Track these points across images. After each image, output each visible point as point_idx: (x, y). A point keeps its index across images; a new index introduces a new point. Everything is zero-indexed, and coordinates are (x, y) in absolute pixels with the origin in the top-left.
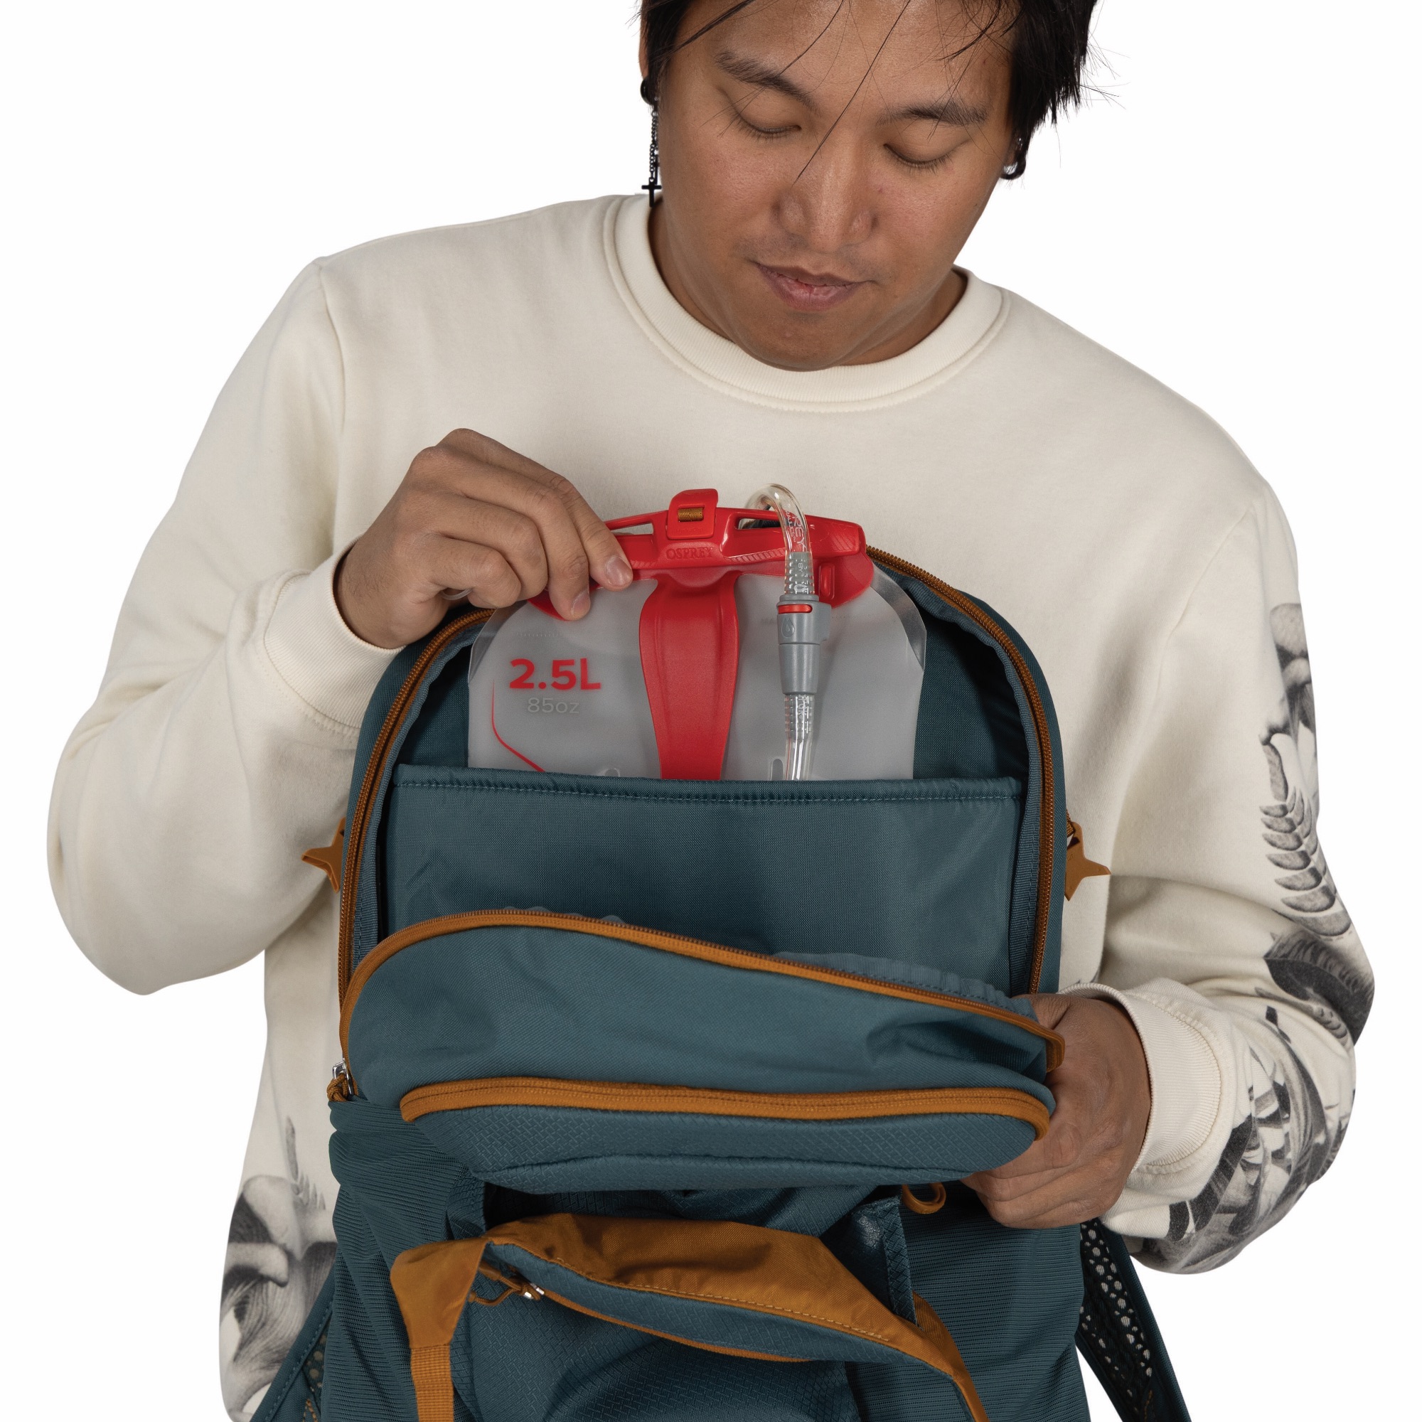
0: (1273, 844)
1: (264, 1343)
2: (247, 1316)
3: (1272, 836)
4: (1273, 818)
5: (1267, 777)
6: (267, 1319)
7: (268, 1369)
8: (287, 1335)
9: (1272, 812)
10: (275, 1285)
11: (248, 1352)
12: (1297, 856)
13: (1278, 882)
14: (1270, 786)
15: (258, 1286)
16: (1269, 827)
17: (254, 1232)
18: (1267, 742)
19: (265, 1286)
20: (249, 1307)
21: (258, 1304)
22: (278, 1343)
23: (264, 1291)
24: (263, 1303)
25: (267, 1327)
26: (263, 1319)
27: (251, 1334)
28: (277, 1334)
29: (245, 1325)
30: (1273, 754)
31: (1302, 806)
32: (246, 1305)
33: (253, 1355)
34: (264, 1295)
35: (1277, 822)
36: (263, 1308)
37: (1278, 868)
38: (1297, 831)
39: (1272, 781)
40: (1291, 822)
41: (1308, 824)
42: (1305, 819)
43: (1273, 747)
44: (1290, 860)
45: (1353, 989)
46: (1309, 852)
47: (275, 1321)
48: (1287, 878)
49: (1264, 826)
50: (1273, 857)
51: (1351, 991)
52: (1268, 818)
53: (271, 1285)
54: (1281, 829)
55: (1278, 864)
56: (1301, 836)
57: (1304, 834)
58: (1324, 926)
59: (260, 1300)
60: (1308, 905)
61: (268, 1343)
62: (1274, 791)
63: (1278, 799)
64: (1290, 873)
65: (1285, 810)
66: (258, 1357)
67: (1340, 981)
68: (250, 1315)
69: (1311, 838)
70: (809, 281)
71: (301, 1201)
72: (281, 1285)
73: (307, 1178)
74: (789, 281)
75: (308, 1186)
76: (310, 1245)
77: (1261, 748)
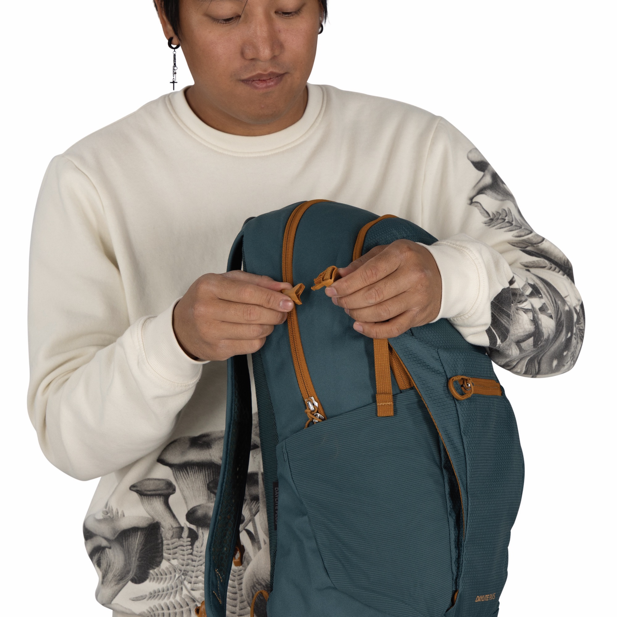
1: (112, 573)
2: (102, 565)
4: (489, 223)
6: (110, 563)
7: (119, 584)
8: (120, 568)
11: (107, 579)
12: (506, 224)
15: (103, 552)
18: (471, 203)
19: (105, 551)
20: (102, 561)
21: (105, 559)
22: (118, 572)
23: (106, 553)
24: (107, 557)
25: (111, 567)
26: (108, 564)
27: (106, 571)
28: (116, 568)
29: (102, 568)
30: (476, 204)
32: (100, 561)
33: (110, 580)
34: (106, 554)
36: (107, 560)
41: (504, 214)
43: (475, 202)
44: (504, 225)
47: (113, 563)
52: (487, 224)
53: (107, 549)
57: (504, 217)
58: (534, 240)
59: (105, 557)
61: (114, 573)
63: (486, 219)
64: (508, 228)
66: (112, 580)
68: (103, 564)
69: (508, 217)
70: (264, 78)
71: (109, 517)
72: (110, 548)
73: (112, 507)
74: (257, 82)
75: (112, 510)
76: (119, 532)
77: (468, 205)
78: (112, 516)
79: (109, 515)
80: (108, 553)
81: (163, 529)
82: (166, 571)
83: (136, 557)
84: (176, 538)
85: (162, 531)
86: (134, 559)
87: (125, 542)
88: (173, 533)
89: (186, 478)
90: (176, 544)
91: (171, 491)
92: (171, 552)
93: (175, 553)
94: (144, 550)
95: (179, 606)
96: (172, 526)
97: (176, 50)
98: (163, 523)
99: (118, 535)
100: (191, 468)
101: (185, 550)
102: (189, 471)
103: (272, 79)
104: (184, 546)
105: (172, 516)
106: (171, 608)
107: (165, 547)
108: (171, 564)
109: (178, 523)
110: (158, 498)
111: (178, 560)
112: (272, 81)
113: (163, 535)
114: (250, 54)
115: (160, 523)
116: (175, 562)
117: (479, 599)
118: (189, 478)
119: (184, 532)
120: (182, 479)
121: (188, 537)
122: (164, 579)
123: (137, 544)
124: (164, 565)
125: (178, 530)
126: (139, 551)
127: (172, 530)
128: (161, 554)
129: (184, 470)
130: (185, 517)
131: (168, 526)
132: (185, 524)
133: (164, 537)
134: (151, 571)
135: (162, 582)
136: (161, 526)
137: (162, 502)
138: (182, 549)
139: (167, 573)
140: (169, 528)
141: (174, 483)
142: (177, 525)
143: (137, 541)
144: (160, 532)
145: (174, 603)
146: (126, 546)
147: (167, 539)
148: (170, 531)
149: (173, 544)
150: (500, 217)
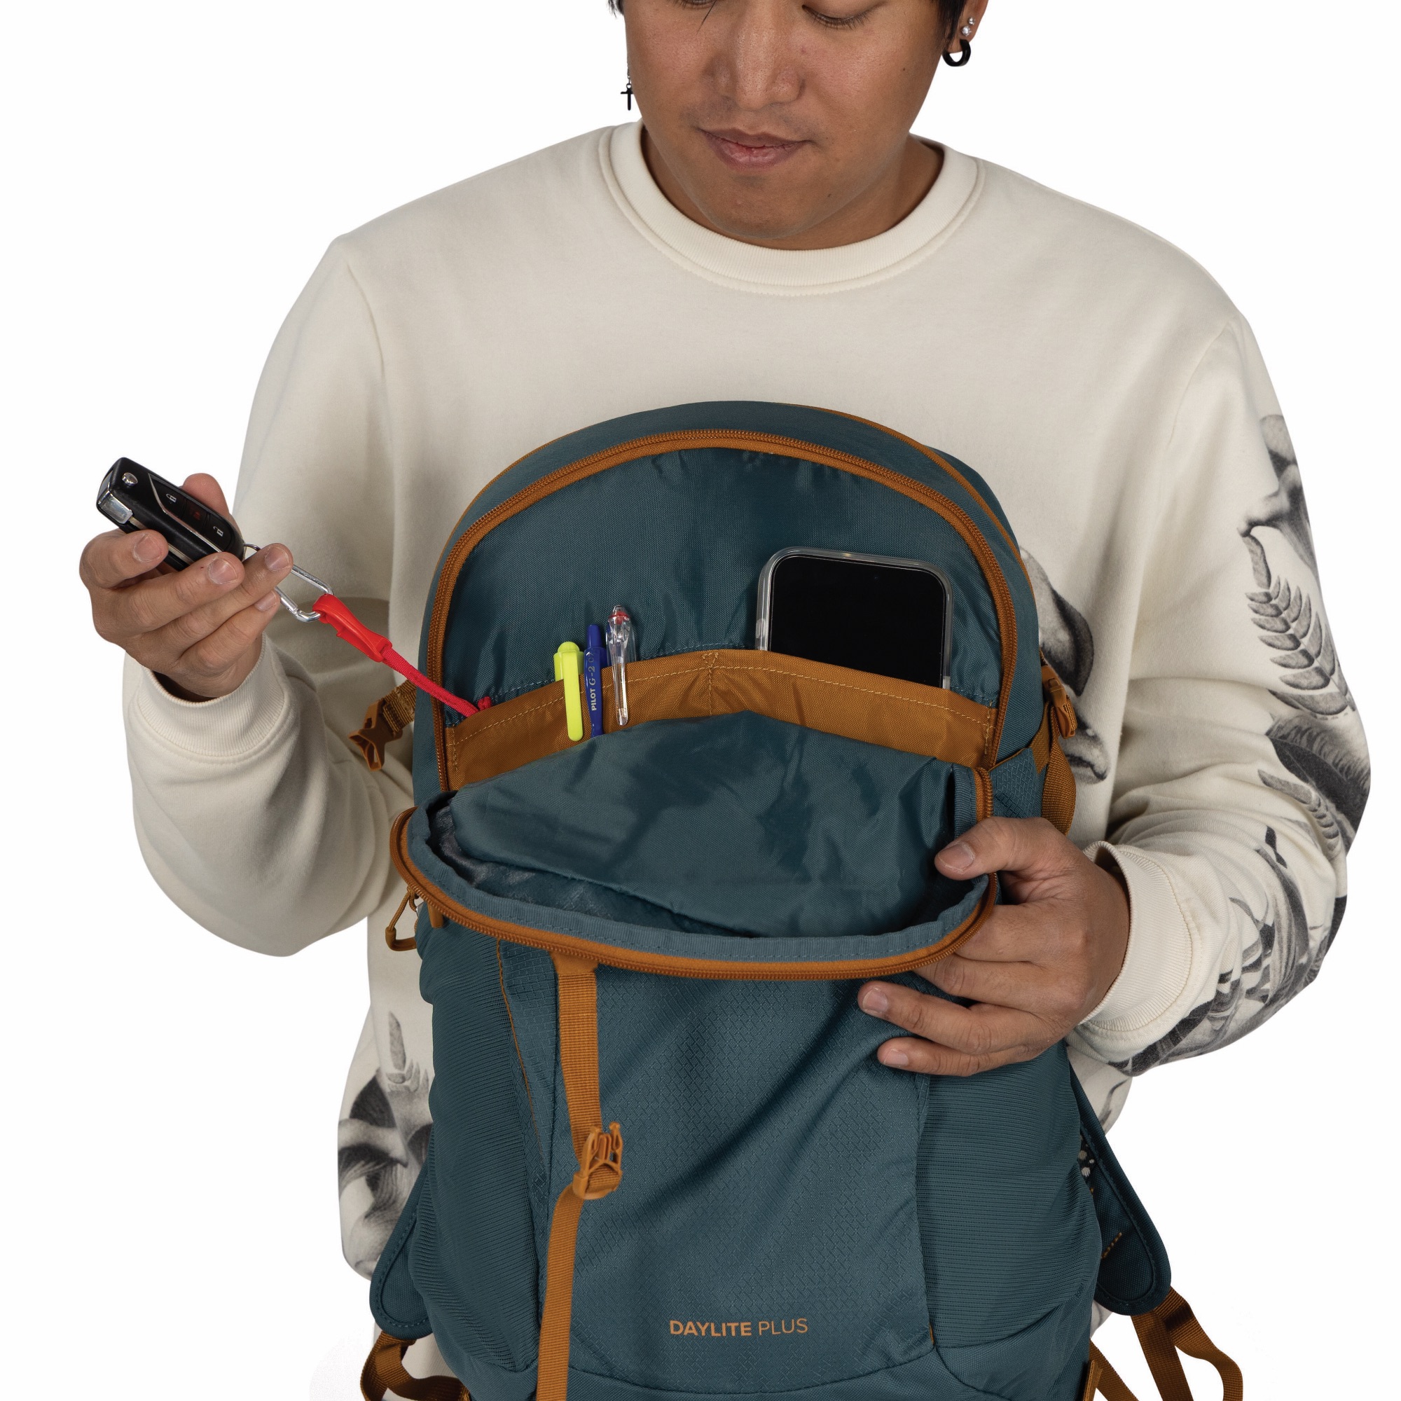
0: (1263, 627)
3: (1260, 619)
4: (1258, 604)
5: (1250, 565)
6: (397, 1197)
9: (1256, 598)
10: (402, 1166)
12: (1286, 638)
13: (1273, 661)
14: (1252, 574)
15: (388, 1168)
16: (1256, 612)
18: (1247, 534)
20: (380, 1184)
21: (388, 1184)
24: (393, 1184)
26: (393, 1198)
27: (385, 1205)
29: (378, 1196)
30: (1253, 544)
31: (1287, 594)
32: (378, 1181)
34: (393, 1176)
35: (1262, 607)
36: (392, 1188)
37: (1271, 648)
38: (1283, 615)
39: (1255, 570)
40: (1276, 607)
41: (1295, 609)
42: (1291, 606)
43: (1254, 539)
44: (1280, 641)
45: (1347, 777)
46: (1298, 636)
48: (1281, 657)
49: (1251, 611)
50: (1264, 638)
51: (1344, 777)
52: (1254, 604)
54: (1267, 613)
55: (1270, 645)
56: (1289, 620)
57: (1291, 619)
58: (1321, 704)
59: (390, 1181)
60: (1304, 682)
62: (1257, 579)
63: (1261, 587)
64: (1283, 653)
65: (1269, 597)
67: (1333, 768)
68: (382, 1190)
70: (748, 143)
71: (407, 1088)
72: (405, 1165)
73: (418, 1064)
74: (732, 146)
75: (419, 1072)
77: (1240, 538)
78: (412, 1089)
79: (407, 1083)
80: (399, 1175)
103: (766, 150)
112: (767, 154)
150: (1284, 615)
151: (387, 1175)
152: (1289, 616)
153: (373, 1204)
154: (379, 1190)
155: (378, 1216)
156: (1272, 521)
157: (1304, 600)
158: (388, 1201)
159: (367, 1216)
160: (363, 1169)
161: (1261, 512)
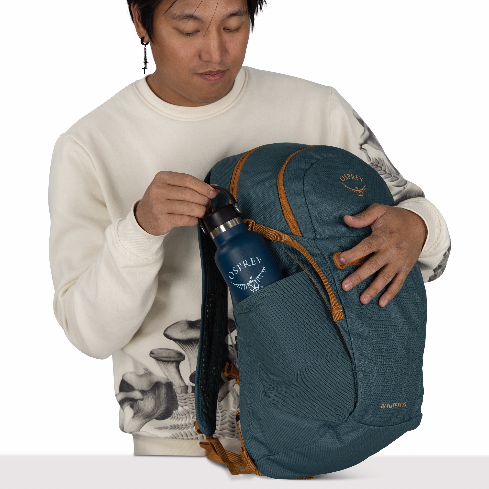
1: (142, 414)
6: (140, 409)
8: (148, 412)
10: (140, 401)
11: (137, 415)
12: (383, 171)
15: (135, 402)
17: (130, 389)
18: (361, 148)
19: (137, 402)
21: (136, 406)
23: (137, 403)
25: (141, 411)
27: (137, 412)
28: (145, 412)
29: (134, 410)
30: (364, 150)
31: (377, 160)
32: (133, 406)
33: (139, 416)
36: (138, 407)
39: (367, 157)
40: (376, 165)
41: (381, 163)
42: (379, 162)
43: (364, 149)
44: (382, 173)
46: (385, 169)
47: (143, 409)
53: (139, 401)
63: (369, 162)
64: (384, 176)
65: (372, 163)
69: (384, 166)
71: (149, 372)
74: (208, 75)
76: (154, 383)
77: (360, 150)
80: (139, 403)
81: (175, 387)
82: (182, 413)
83: (164, 401)
84: (184, 393)
85: (174, 388)
86: (163, 402)
87: (157, 390)
88: (182, 390)
89: (192, 349)
90: (185, 397)
91: (182, 359)
92: (183, 401)
93: (185, 403)
94: (168, 397)
95: (195, 434)
96: (180, 385)
97: (146, 46)
98: (174, 383)
99: (153, 386)
100: (195, 343)
101: (192, 400)
102: (194, 345)
103: (218, 75)
104: (191, 398)
105: (180, 377)
106: (189, 435)
107: (178, 398)
108: (184, 409)
109: (184, 383)
110: (172, 364)
111: (188, 406)
112: (218, 76)
113: (175, 391)
114: (205, 57)
115: (172, 382)
116: (186, 408)
117: (384, 406)
118: (194, 350)
119: (188, 389)
120: (189, 350)
121: (192, 392)
122: (181, 418)
123: (163, 393)
124: (180, 409)
125: (184, 388)
126: (165, 398)
127: (180, 388)
128: (177, 402)
129: (190, 344)
130: (189, 378)
131: (178, 385)
132: (189, 383)
133: (177, 392)
134: (174, 412)
135: (180, 420)
136: (173, 385)
137: (175, 366)
138: (190, 400)
139: (183, 414)
140: (178, 387)
141: (183, 353)
142: (184, 385)
143: (163, 391)
144: (173, 389)
145: (191, 432)
146: (157, 394)
147: (178, 394)
148: (179, 388)
149: (183, 397)
150: (379, 165)
151: (136, 404)
152: (380, 165)
153: (134, 413)
154: (134, 408)
155: (136, 417)
156: (365, 142)
157: (382, 159)
158: (138, 410)
159: (133, 417)
160: (128, 404)
161: (361, 141)
